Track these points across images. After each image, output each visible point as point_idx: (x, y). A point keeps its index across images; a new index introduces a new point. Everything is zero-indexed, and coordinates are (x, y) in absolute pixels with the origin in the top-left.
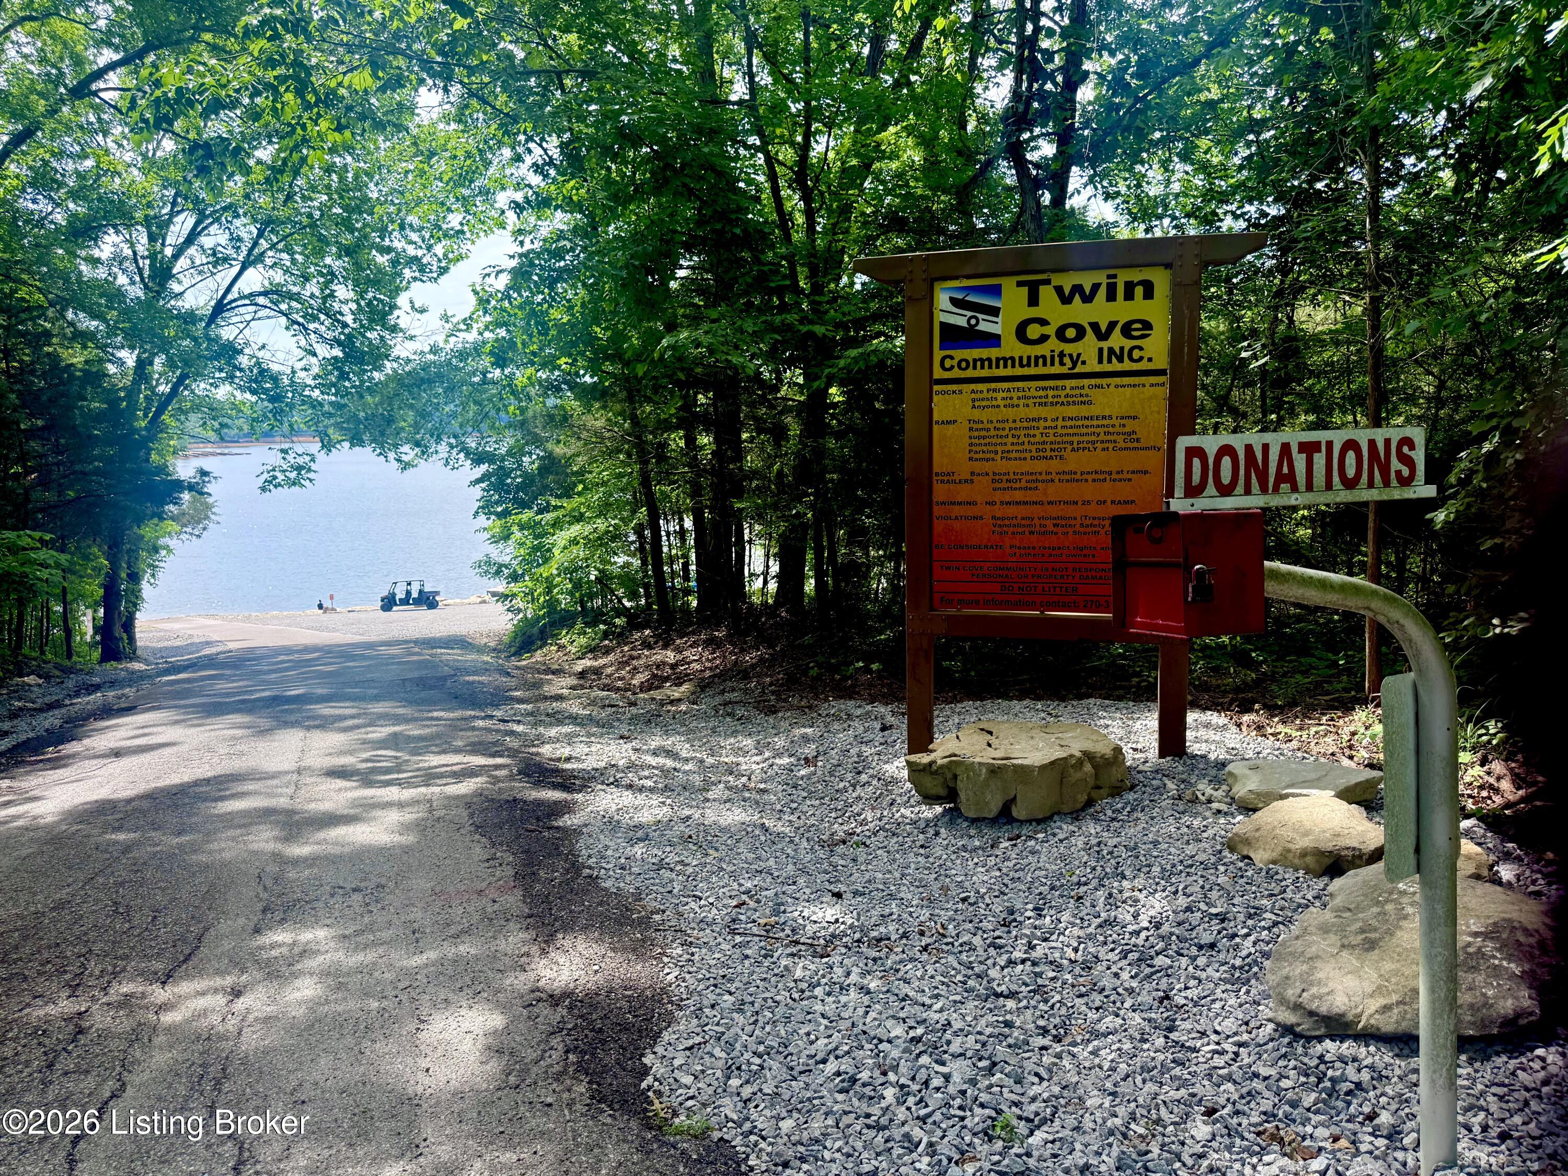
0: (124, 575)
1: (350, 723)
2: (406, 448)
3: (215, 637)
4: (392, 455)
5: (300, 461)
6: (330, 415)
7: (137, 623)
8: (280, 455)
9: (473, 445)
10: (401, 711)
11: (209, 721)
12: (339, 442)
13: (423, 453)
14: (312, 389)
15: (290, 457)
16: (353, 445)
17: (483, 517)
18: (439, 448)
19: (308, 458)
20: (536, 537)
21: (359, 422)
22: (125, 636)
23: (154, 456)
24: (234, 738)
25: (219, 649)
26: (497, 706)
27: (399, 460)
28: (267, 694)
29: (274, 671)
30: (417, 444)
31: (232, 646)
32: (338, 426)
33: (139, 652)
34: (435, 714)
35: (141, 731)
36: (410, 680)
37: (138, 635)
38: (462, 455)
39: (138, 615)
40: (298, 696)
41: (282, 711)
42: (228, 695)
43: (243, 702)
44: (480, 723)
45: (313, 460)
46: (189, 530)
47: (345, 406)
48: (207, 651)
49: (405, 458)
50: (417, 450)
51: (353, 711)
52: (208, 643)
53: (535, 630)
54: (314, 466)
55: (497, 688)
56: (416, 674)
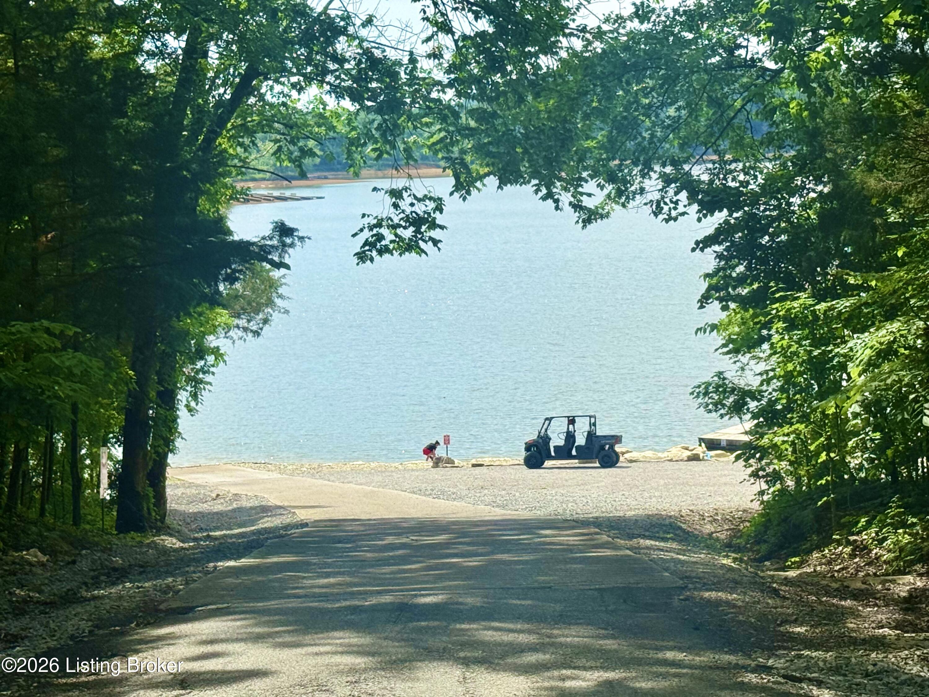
0: (153, 394)
1: (532, 658)
2: (590, 186)
3: (273, 500)
4: (566, 198)
5: (420, 209)
6: (468, 132)
7: (169, 472)
8: (389, 201)
9: (705, 178)
10: (610, 644)
11: (308, 639)
12: (481, 178)
13: (620, 193)
14: (443, 87)
15: (405, 204)
16: (503, 182)
17: (716, 305)
18: (647, 184)
19: (431, 205)
20: (816, 344)
21: (513, 141)
22: (150, 492)
23: (203, 203)
24: (353, 670)
25: (287, 519)
26: (771, 651)
27: (577, 206)
28: (387, 599)
29: (386, 562)
30: (611, 178)
31: (303, 515)
32: (479, 149)
33: (168, 520)
34: (670, 655)
35: (209, 649)
36: (611, 590)
37: (169, 491)
38: (683, 196)
39: (171, 459)
40: (436, 606)
41: (420, 630)
42: (325, 597)
43: (355, 610)
44: (752, 678)
45: (439, 208)
46: (242, 322)
47: (494, 115)
48: (267, 523)
49: (587, 202)
50: (609, 188)
51: (532, 639)
52: (265, 510)
53: (808, 515)
54: (440, 219)
55: (762, 616)
56: (618, 581)
